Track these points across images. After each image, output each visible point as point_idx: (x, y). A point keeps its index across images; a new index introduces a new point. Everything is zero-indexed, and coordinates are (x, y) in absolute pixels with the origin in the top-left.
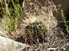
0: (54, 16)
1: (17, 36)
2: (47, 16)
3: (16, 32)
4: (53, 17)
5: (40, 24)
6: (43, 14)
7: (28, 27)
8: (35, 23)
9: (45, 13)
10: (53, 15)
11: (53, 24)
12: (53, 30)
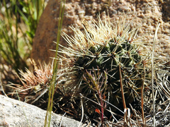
0: (165, 20)
1: (38, 88)
2: (141, 17)
3: (35, 74)
4: (162, 22)
5: (124, 51)
6: (126, 11)
7: (86, 61)
8: (108, 46)
9: (134, 8)
10: (160, 14)
11: (165, 47)
12: (166, 69)
